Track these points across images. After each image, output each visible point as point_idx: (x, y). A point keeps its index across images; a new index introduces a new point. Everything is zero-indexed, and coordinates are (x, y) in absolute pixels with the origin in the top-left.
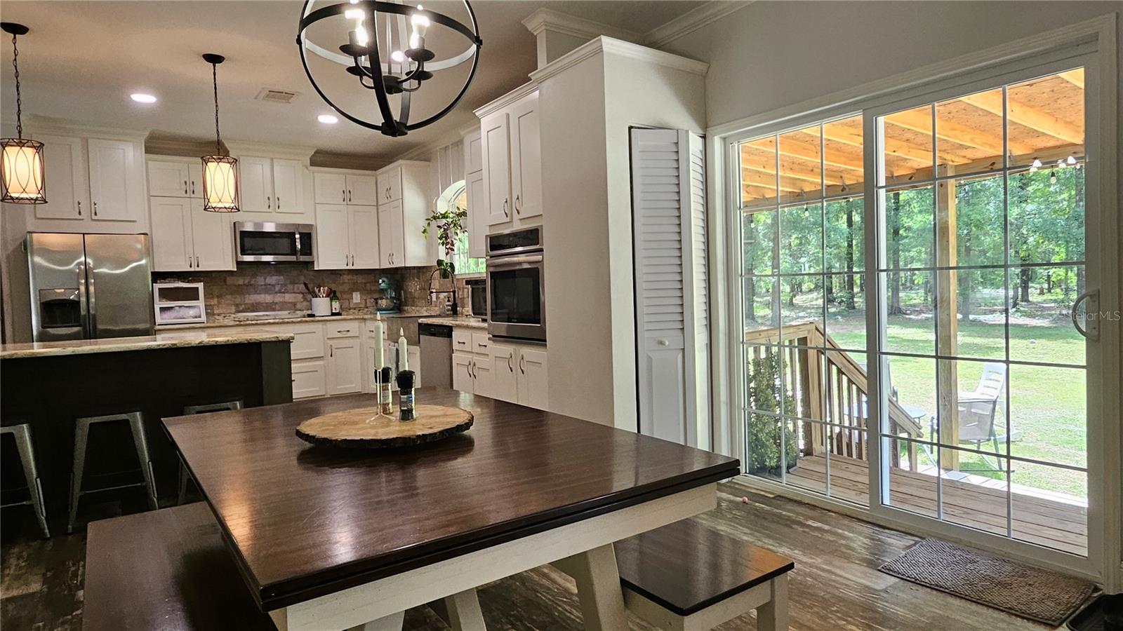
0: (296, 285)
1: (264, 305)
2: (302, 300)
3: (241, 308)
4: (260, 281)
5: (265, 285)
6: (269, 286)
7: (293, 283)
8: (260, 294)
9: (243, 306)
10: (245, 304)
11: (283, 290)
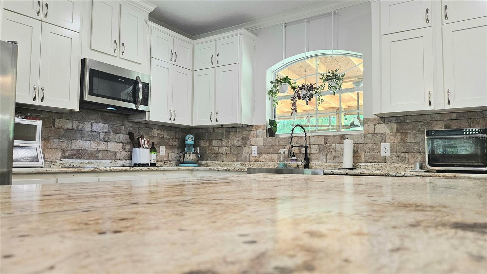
0: (118, 135)
1: (89, 152)
2: (122, 150)
3: (67, 155)
4: (87, 126)
5: (91, 131)
6: (95, 133)
7: (115, 132)
8: (86, 140)
9: (69, 152)
10: (71, 150)
11: (106, 139)
